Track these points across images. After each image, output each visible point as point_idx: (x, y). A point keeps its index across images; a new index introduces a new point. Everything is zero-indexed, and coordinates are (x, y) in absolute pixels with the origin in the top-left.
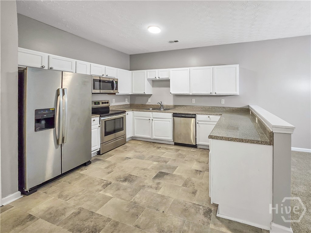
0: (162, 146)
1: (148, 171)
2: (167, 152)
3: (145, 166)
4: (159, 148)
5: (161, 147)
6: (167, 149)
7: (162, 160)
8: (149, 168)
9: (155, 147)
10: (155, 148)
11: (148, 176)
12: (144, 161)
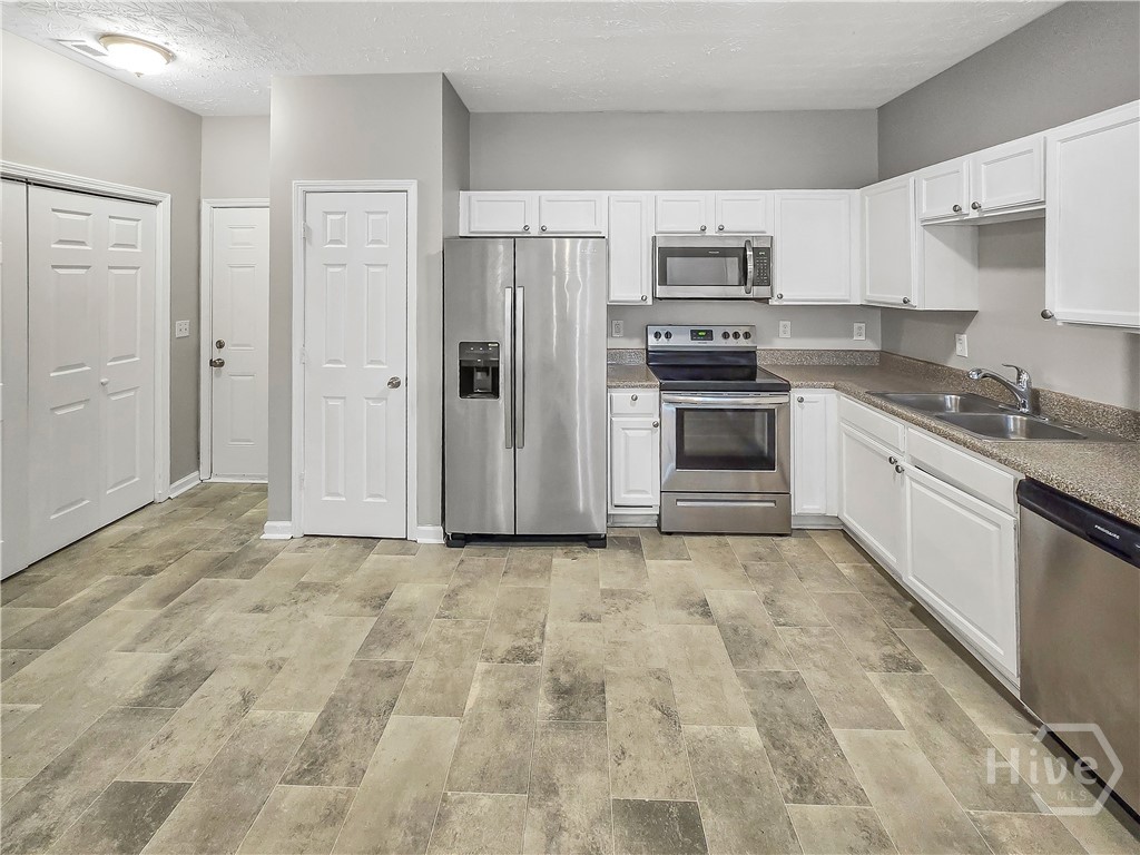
0: (936, 665)
1: (661, 740)
2: (904, 737)
3: (690, 704)
4: (900, 664)
5: (916, 668)
6: (940, 710)
7: (807, 755)
8: (690, 729)
9: (887, 638)
10: (874, 653)
11: (627, 764)
12: (729, 672)
